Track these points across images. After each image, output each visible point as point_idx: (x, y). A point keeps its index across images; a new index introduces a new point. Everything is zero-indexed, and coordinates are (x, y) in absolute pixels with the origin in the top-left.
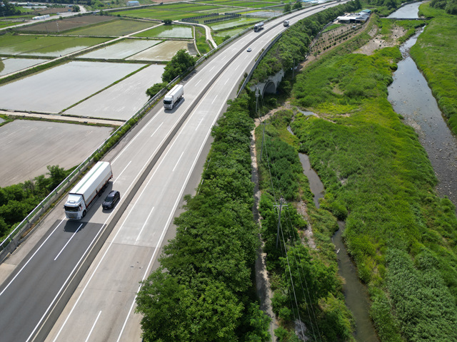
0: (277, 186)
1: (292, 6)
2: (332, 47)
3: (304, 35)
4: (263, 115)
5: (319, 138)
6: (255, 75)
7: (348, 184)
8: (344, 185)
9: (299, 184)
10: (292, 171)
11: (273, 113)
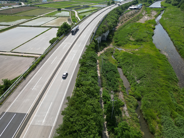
0: (110, 85)
1: (110, 3)
2: (128, 20)
3: (116, 15)
4: (101, 51)
5: (126, 61)
6: (97, 33)
7: (141, 83)
8: (139, 83)
9: (119, 83)
10: (115, 77)
11: (105, 50)
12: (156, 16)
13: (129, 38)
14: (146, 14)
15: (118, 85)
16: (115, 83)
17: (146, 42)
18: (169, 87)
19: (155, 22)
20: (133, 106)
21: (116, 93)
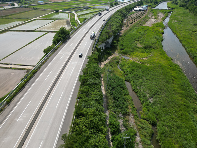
0: (117, 107)
2: (134, 23)
3: (121, 17)
5: (135, 73)
6: (100, 40)
7: (154, 102)
8: (152, 102)
9: (128, 103)
10: (123, 95)
11: (110, 59)
12: (164, 19)
13: (136, 44)
14: (152, 16)
15: (127, 106)
16: (124, 103)
17: (156, 49)
18: (188, 107)
19: (163, 25)
20: (147, 134)
21: (125, 117)
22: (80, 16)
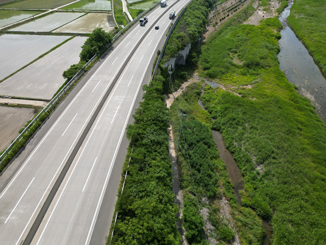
3: (204, 8)
4: (176, 90)
5: (229, 116)
6: (167, 52)
7: (266, 172)
9: (217, 174)
10: (209, 157)
11: (185, 87)
12: (280, 11)
13: (232, 59)
14: (260, 5)
15: (216, 180)
16: (210, 176)
17: (267, 68)
19: (279, 22)
20: (254, 238)
21: (213, 203)
22: (131, 5)
